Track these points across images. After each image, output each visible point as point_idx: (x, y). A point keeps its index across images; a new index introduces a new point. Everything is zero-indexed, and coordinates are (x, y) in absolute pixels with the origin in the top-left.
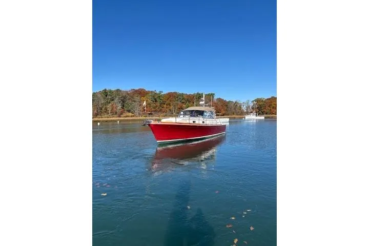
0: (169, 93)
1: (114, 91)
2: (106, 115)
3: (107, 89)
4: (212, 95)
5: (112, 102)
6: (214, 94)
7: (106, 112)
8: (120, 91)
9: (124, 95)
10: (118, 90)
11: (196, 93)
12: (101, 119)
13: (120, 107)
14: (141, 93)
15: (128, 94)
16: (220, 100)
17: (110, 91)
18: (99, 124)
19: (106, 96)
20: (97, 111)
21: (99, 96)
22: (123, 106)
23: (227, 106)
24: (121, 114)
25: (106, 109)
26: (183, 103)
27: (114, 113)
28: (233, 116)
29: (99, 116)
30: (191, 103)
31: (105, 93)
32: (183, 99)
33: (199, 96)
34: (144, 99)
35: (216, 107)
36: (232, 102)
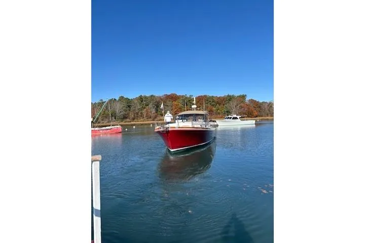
0: (199, 96)
1: (149, 97)
2: (142, 119)
3: (143, 95)
4: (244, 97)
5: (147, 107)
6: (246, 95)
7: (141, 116)
8: (154, 97)
9: (158, 100)
10: (152, 96)
11: (227, 95)
12: (137, 123)
13: (154, 111)
14: (173, 98)
15: (162, 99)
16: (252, 101)
17: (145, 97)
18: (134, 127)
19: (142, 101)
20: (134, 116)
21: (136, 101)
22: (157, 111)
23: (260, 107)
24: (155, 118)
25: (142, 113)
26: (213, 105)
27: (149, 117)
28: (267, 117)
29: (135, 120)
30: (222, 106)
31: (141, 99)
32: (213, 101)
33: (230, 98)
34: (176, 103)
35: (249, 108)
36: (266, 103)
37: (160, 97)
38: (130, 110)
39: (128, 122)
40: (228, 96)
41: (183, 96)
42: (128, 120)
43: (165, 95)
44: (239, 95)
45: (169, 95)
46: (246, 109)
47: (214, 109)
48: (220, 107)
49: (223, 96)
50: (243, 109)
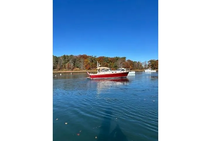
0: (100, 57)
1: (69, 56)
2: (65, 70)
3: (66, 55)
4: (125, 58)
5: (68, 62)
6: (126, 58)
7: (65, 68)
8: (73, 56)
9: (75, 58)
10: (71, 56)
12: (62, 72)
13: (72, 65)
14: (85, 57)
15: (77, 58)
16: (129, 61)
17: (67, 56)
18: (61, 74)
19: (65, 59)
20: (60, 67)
21: (61, 59)
22: (74, 64)
23: (133, 64)
24: (73, 69)
25: (65, 66)
26: (108, 63)
27: (69, 68)
28: (137, 70)
29: (61, 70)
30: (113, 63)
31: (65, 57)
32: (108, 60)
33: (117, 59)
34: (86, 60)
35: (127, 65)
36: (136, 62)
37: (76, 56)
38: (57, 64)
39: (56, 71)
40: (117, 57)
41: (90, 56)
42: (56, 70)
43: (79, 55)
44: (122, 57)
45: (82, 56)
46: (126, 65)
47: (109, 64)
48: (112, 64)
49: (113, 57)
50: (124, 65)
